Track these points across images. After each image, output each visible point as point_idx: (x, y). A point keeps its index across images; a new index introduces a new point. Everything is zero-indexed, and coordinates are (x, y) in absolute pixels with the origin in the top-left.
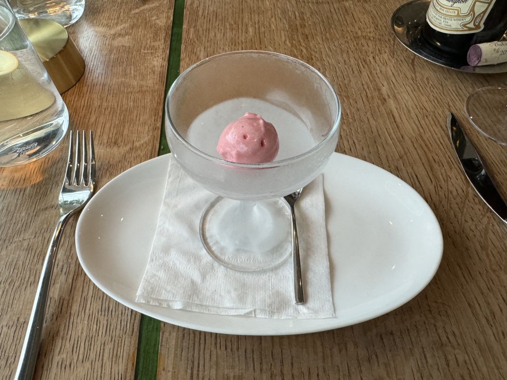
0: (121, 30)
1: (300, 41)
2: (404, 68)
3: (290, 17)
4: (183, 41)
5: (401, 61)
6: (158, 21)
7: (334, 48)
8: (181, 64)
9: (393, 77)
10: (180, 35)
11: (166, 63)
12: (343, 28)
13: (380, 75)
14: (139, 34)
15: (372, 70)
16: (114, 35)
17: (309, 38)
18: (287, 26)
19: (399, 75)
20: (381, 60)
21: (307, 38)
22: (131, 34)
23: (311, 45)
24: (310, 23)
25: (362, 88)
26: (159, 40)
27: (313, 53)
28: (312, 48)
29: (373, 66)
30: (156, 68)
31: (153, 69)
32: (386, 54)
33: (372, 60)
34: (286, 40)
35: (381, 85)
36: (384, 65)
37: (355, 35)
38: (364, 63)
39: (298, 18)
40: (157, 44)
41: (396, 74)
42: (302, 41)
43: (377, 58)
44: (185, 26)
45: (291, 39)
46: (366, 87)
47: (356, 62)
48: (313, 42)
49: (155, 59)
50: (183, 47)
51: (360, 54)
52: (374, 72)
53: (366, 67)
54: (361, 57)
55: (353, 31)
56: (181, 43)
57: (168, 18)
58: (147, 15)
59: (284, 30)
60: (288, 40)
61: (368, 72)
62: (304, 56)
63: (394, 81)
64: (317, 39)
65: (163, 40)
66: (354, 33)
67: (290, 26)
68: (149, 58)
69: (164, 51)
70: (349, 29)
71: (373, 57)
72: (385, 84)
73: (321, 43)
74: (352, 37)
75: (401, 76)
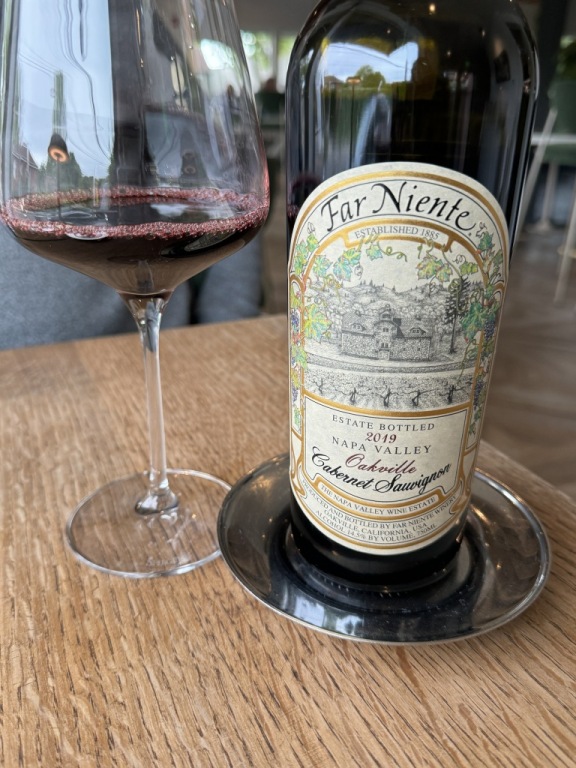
1: (69, 675)
2: (389, 687)
3: (40, 590)
5: (371, 662)
7: (175, 669)
9: (372, 740)
12: (192, 589)
13: (331, 743)
15: (305, 727)
17: (99, 650)
18: (30, 624)
19: (383, 720)
20: (319, 675)
21: (93, 654)
23: (106, 679)
24: (98, 595)
27: (113, 713)
28: (109, 692)
29: (303, 710)
32: (325, 651)
33: (295, 688)
34: (23, 684)
36: (330, 693)
37: (227, 606)
38: (273, 708)
39: (64, 587)
41: (373, 720)
42: (75, 670)
43: (306, 674)
45: (40, 670)
47: (250, 711)
48: (112, 665)
51: (254, 672)
52: (310, 735)
53: (284, 721)
54: (263, 687)
55: (222, 590)
59: (20, 643)
60: (30, 680)
61: (296, 744)
62: (87, 737)
64: (121, 649)
66: (224, 597)
67: (40, 619)
70: (208, 588)
71: (295, 674)
73: (134, 662)
74: (222, 613)
75: (390, 723)
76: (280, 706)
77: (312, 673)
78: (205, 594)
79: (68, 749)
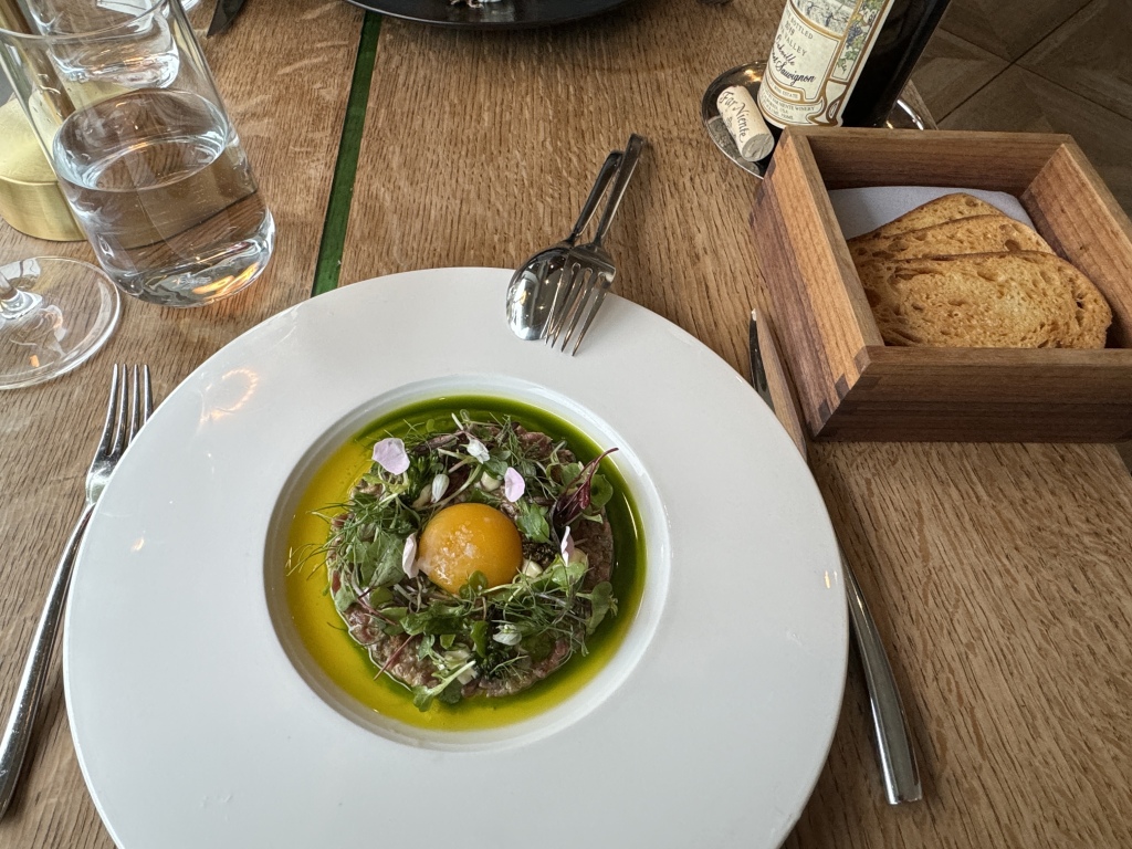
0: (257, 104)
1: (569, 143)
2: (740, 200)
3: (557, 95)
4: (365, 133)
5: (737, 187)
6: (323, 92)
8: (357, 177)
9: (719, 217)
10: (360, 121)
11: (330, 174)
12: (647, 121)
13: (697, 213)
14: (289, 114)
15: (686, 201)
16: (244, 115)
17: (587, 136)
18: (551, 112)
19: (729, 212)
20: (704, 183)
21: (583, 137)
22: (273, 115)
23: (589, 150)
24: (591, 108)
25: (663, 234)
26: (323, 128)
27: (589, 166)
28: (589, 156)
29: (689, 195)
30: (313, 181)
31: (308, 184)
32: (714, 174)
33: (688, 184)
34: (545, 140)
35: (696, 229)
36: (706, 192)
37: (666, 136)
38: (673, 189)
39: (572, 98)
40: (318, 135)
41: (724, 210)
42: (572, 142)
43: (697, 180)
44: (371, 104)
45: (555, 137)
46: (669, 233)
48: (593, 145)
49: (313, 165)
50: (363, 143)
52: (688, 206)
53: (676, 196)
54: (671, 178)
55: (665, 127)
56: (361, 137)
57: (342, 86)
58: (306, 79)
59: (544, 121)
60: (549, 140)
61: (678, 206)
62: (574, 172)
63: (719, 222)
64: (599, 140)
65: (330, 130)
66: (665, 132)
67: (557, 112)
68: (302, 162)
69: (329, 151)
70: (657, 124)
71: (691, 179)
72: (703, 228)
73: (605, 147)
74: (661, 139)
75: (732, 214)
76: (677, 189)
77: (701, 181)
78: (655, 127)
79: (565, 174)
